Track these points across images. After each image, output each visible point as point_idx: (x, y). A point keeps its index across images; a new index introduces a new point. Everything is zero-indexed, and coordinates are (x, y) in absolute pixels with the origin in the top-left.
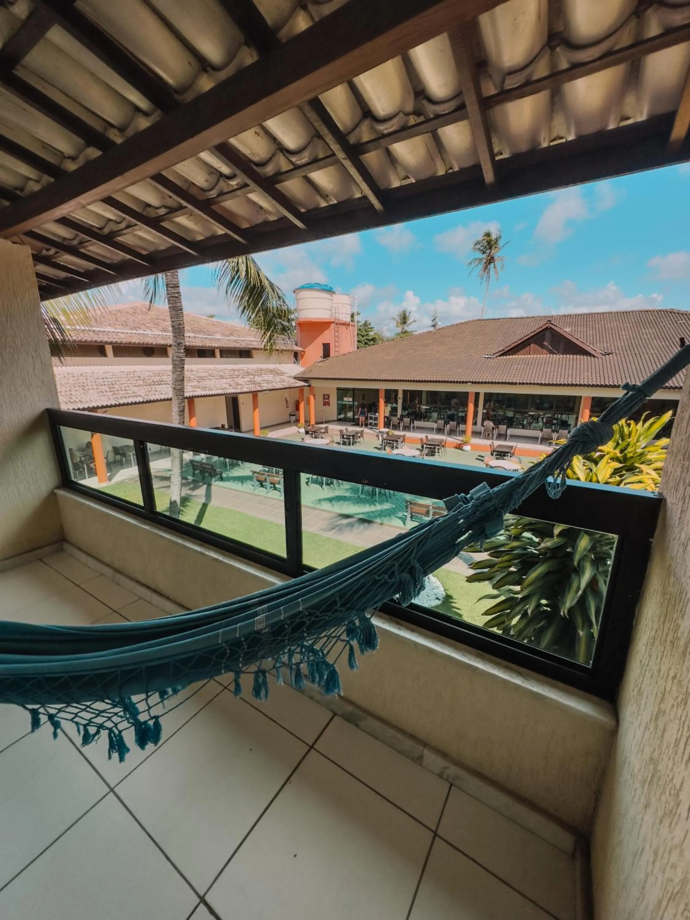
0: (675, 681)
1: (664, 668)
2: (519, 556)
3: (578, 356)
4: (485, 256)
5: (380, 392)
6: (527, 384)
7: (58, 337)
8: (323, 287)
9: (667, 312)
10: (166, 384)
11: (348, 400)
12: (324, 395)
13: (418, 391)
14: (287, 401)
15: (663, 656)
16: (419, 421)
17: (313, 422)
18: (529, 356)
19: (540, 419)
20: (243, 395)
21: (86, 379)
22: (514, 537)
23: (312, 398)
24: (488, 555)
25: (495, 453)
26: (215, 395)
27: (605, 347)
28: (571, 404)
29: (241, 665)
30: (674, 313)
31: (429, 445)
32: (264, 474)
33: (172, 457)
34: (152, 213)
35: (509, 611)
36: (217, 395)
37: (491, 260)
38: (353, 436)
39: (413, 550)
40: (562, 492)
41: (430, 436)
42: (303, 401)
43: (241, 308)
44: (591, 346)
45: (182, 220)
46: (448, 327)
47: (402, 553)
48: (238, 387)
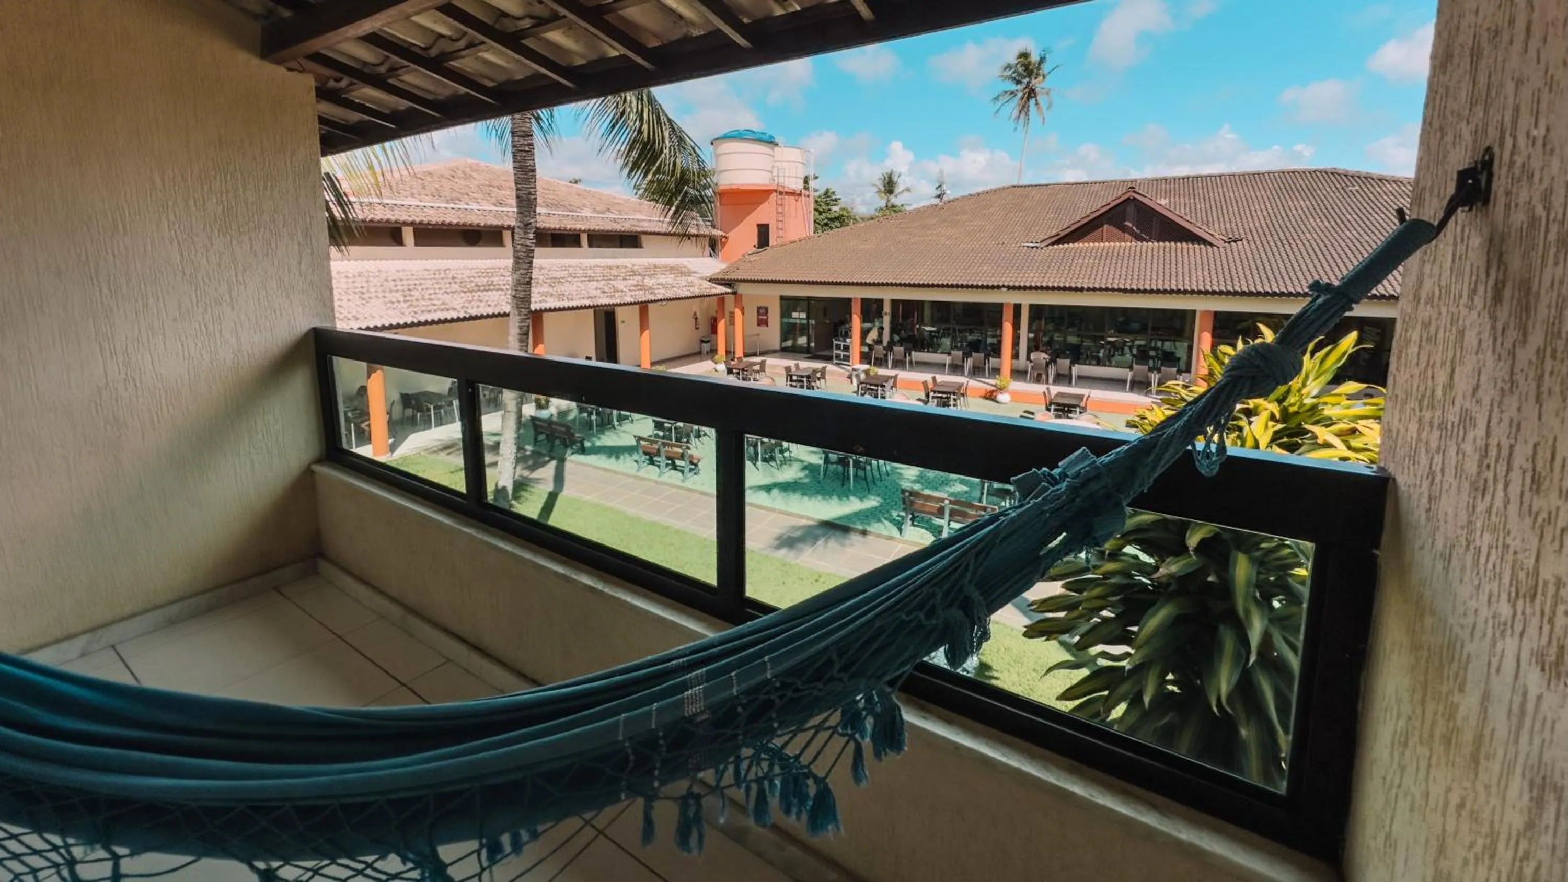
0: (1464, 813)
1: (1436, 791)
2: (1119, 589)
3: (1184, 244)
4: (1019, 87)
5: (853, 303)
6: (1101, 289)
7: (337, 214)
8: (758, 136)
9: (1326, 173)
10: (498, 290)
11: (799, 316)
12: (759, 309)
13: (918, 301)
14: (696, 319)
15: (1429, 765)
16: (920, 351)
17: (739, 353)
18: (1102, 244)
19: (1127, 350)
20: (624, 308)
21: (367, 281)
22: (1110, 554)
23: (738, 312)
24: (1063, 586)
25: (1053, 407)
26: (577, 308)
27: (1229, 230)
28: (1177, 324)
29: (656, 784)
30: (1339, 175)
31: (939, 392)
32: (656, 442)
33: (502, 412)
34: (509, 26)
35: (1106, 693)
36: (581, 308)
37: (1031, 93)
38: (808, 377)
39: (968, 566)
40: (1221, 465)
41: (940, 378)
42: (724, 317)
43: (627, 170)
44: (1205, 228)
45: (556, 36)
46: (963, 197)
47: (947, 572)
48: (617, 295)
